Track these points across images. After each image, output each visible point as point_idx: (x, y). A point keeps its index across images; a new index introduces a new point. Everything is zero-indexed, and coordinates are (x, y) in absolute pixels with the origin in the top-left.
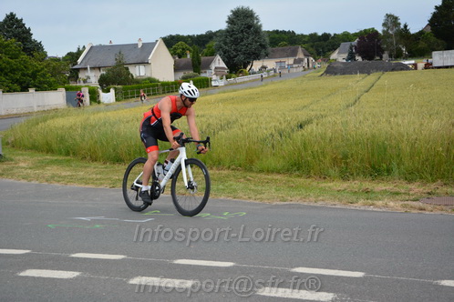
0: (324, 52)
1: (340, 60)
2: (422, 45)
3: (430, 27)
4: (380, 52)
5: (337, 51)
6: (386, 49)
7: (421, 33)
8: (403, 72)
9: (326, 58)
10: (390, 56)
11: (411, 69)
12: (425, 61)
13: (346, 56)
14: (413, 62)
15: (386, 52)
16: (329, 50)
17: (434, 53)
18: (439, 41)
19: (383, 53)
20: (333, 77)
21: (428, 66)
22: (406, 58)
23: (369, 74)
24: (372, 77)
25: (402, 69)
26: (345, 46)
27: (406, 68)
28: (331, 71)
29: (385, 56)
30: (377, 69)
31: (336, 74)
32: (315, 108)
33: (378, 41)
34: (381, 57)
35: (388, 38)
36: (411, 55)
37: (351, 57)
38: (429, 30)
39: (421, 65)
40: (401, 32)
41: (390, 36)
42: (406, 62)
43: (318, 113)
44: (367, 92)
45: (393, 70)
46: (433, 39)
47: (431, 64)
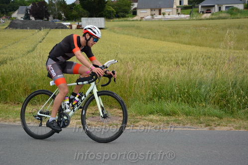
0: (7, 12)
1: (19, 18)
2: (74, 13)
3: (79, 2)
4: (47, 15)
5: (17, 12)
6: (52, 13)
7: (73, 4)
8: (63, 30)
9: (9, 17)
10: (54, 18)
11: (68, 28)
12: (77, 23)
13: (23, 16)
14: (69, 23)
15: (51, 15)
16: (10, 11)
17: (82, 19)
18: (85, 11)
19: (49, 16)
20: (14, 30)
21: (79, 27)
22: (65, 20)
23: (40, 29)
24: (43, 32)
25: (62, 28)
26: (22, 8)
27: (64, 27)
28: (14, 25)
29: (51, 18)
30: (46, 27)
31: (16, 28)
32: (5, 52)
33: (46, 7)
34: (48, 19)
35: (52, 5)
36: (68, 19)
37: (27, 17)
38: (78, 3)
39: (75, 26)
40: (61, 3)
41: (53, 5)
42: (65, 24)
43: (9, 56)
44: (41, 42)
45: (56, 28)
46: (81, 9)
47: (81, 26)
